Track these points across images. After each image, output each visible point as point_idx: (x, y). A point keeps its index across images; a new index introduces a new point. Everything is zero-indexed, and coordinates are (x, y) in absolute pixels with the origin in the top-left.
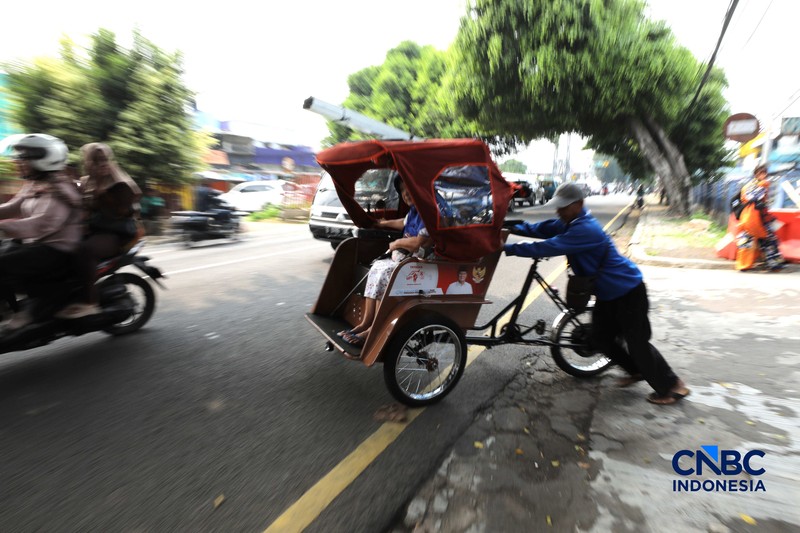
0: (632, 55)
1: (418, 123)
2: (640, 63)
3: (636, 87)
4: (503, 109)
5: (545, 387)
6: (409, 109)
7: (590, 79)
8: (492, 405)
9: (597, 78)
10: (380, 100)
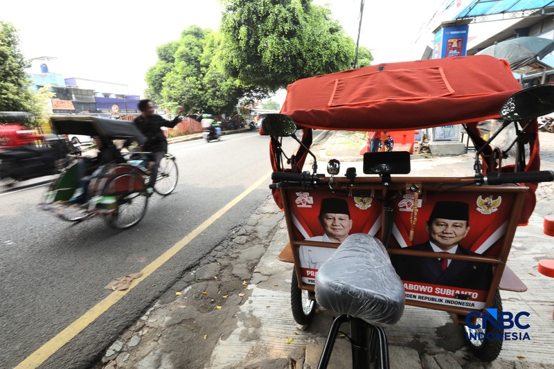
0: (322, 41)
1: (205, 80)
2: (326, 46)
3: (325, 59)
4: (252, 72)
5: (240, 246)
6: (199, 71)
7: (300, 54)
8: (198, 264)
9: (304, 54)
10: (180, 65)
